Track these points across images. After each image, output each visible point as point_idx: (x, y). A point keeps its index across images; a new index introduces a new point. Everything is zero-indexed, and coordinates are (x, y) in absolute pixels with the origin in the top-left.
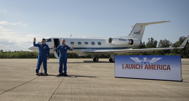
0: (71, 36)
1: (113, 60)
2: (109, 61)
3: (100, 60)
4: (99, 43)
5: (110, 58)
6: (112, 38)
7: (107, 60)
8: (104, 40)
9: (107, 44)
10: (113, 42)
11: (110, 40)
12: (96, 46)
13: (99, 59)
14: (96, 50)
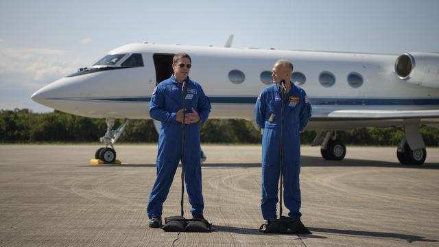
0: (228, 46)
1: (417, 157)
2: (396, 160)
3: (353, 152)
4: (355, 79)
5: (402, 145)
6: (413, 54)
7: (390, 153)
8: (376, 67)
9: (386, 83)
10: (416, 74)
11: (405, 65)
12: (342, 89)
13: (348, 149)
14: (336, 106)
